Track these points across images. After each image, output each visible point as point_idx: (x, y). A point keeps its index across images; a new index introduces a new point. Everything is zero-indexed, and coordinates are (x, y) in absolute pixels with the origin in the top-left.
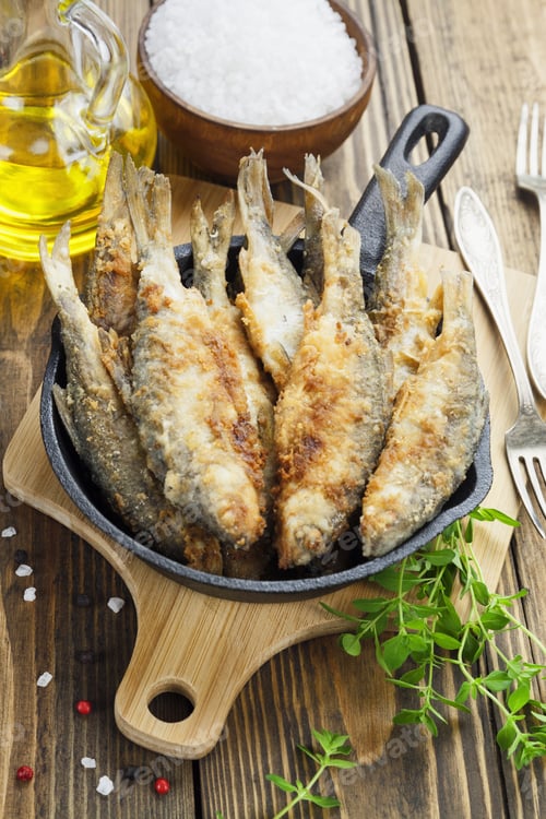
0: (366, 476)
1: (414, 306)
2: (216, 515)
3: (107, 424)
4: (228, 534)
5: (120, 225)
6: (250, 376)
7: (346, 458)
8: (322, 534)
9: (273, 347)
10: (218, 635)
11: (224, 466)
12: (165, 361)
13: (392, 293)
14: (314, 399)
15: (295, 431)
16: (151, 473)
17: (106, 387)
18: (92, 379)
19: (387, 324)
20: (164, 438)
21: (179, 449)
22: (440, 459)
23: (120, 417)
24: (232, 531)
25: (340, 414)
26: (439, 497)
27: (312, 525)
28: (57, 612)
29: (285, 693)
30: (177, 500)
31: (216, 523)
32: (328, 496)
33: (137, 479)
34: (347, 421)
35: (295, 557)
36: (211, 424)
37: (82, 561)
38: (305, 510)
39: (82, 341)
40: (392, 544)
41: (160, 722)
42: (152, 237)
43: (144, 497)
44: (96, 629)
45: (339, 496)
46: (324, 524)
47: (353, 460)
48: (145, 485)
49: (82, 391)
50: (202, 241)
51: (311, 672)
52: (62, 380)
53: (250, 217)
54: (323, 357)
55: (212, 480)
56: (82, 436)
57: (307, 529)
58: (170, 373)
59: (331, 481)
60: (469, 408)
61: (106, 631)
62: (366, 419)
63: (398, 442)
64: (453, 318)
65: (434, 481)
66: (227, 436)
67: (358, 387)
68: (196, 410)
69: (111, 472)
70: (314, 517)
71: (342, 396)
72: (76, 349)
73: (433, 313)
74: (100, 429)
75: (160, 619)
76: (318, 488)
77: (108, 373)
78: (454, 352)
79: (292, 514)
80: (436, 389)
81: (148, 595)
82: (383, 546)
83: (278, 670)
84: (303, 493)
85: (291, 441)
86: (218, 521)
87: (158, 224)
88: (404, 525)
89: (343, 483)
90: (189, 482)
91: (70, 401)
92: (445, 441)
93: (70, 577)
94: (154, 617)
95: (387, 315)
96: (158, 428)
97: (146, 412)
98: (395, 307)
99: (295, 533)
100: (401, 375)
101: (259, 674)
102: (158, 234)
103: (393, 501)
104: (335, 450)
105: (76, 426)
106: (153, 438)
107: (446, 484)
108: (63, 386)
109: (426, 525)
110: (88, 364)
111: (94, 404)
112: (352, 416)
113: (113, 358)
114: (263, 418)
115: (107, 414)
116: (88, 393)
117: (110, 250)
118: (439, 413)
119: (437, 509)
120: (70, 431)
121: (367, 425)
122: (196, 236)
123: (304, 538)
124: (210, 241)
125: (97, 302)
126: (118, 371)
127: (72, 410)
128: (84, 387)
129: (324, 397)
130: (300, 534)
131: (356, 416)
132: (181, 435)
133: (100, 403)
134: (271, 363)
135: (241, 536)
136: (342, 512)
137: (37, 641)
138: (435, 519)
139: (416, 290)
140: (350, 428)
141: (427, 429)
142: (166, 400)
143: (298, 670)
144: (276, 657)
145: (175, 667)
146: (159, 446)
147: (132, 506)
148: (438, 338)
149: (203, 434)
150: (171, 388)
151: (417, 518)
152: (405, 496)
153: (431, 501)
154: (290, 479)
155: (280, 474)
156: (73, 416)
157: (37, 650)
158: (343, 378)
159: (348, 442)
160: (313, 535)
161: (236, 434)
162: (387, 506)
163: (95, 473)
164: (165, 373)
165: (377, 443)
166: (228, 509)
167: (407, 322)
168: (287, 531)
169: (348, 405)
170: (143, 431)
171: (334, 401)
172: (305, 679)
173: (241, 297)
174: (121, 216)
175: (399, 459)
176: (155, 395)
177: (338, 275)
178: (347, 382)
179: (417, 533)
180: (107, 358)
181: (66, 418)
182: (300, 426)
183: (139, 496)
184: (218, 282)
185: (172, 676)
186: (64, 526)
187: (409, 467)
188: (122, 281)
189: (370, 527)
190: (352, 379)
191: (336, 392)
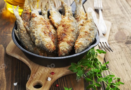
0: (75, 40)
1: (82, 16)
2: (45, 46)
3: (25, 35)
4: (48, 49)
5: (28, 6)
6: (52, 28)
8: (67, 50)
9: (56, 23)
11: (47, 38)
12: (36, 23)
13: (78, 15)
14: (64, 28)
15: (61, 33)
17: (24, 29)
18: (22, 28)
19: (77, 20)
20: (35, 34)
21: (38, 36)
22: (90, 36)
23: (27, 34)
24: (49, 48)
25: (69, 30)
26: (90, 42)
27: (65, 48)
28: (15, 73)
29: (61, 85)
30: (38, 45)
31: (45, 47)
32: (68, 43)
33: (30, 43)
36: (44, 32)
38: (63, 45)
39: (20, 22)
40: (81, 50)
41: (35, 88)
42: (34, 8)
43: (32, 46)
44: (23, 75)
45: (70, 43)
46: (67, 48)
47: (72, 37)
48: (32, 44)
49: (20, 30)
50: (43, 9)
51: (66, 81)
53: (52, 5)
54: (65, 21)
55: (45, 40)
56: (20, 37)
57: (64, 49)
58: (37, 25)
59: (68, 40)
60: (94, 29)
61: (25, 75)
62: (74, 31)
63: (81, 35)
64: (89, 17)
65: (88, 39)
66: (47, 34)
68: (41, 30)
69: (25, 42)
70: (65, 46)
72: (19, 23)
73: (86, 17)
74: (23, 35)
76: (66, 41)
77: (25, 27)
78: (90, 21)
79: (61, 46)
80: (87, 27)
82: (79, 51)
83: (60, 81)
84: (63, 43)
85: (60, 35)
86: (46, 47)
87: (35, 6)
88: (83, 47)
89: (71, 41)
90: (40, 40)
91: (18, 32)
92: (90, 33)
93: (18, 67)
95: (77, 18)
96: (34, 33)
97: (32, 31)
98: (79, 17)
99: (61, 49)
100: (80, 27)
101: (56, 82)
102: (35, 7)
103: (81, 43)
104: (69, 35)
105: (19, 36)
106: (33, 35)
107: (91, 40)
108: (16, 30)
109: (87, 48)
110: (21, 26)
111: (22, 32)
112: (72, 30)
113: (26, 25)
114: (55, 34)
115: (24, 33)
116: (21, 30)
117: (26, 10)
118: (88, 30)
119: (90, 44)
120: (17, 37)
122: (42, 9)
123: (63, 50)
124: (44, 9)
125: (23, 18)
126: (27, 27)
127: (18, 33)
128: (20, 29)
129: (66, 27)
130: (62, 50)
131: (73, 30)
132: (38, 34)
133: (23, 32)
134: (55, 25)
135: (50, 49)
136: (71, 46)
137: (11, 78)
138: (89, 47)
139: (82, 14)
140: (71, 32)
141: (86, 32)
142: (35, 29)
144: (59, 78)
145: (38, 79)
146: (34, 36)
147: (29, 48)
148: (87, 20)
149: (43, 34)
150: (37, 27)
151: (86, 45)
152: (83, 42)
153: (88, 43)
155: (58, 40)
156: (18, 34)
157: (11, 79)
158: (69, 24)
159: (71, 34)
160: (65, 50)
161: (49, 34)
164: (35, 25)
165: (77, 35)
166: (48, 44)
167: (81, 19)
168: (60, 49)
169: (71, 29)
170: (31, 34)
171: (68, 28)
172: (65, 82)
173: (50, 16)
174: (28, 5)
175: (81, 37)
176: (33, 28)
177: (68, 11)
178: (70, 25)
179: (86, 49)
180: (25, 24)
181: (17, 35)
182: (62, 32)
183: (30, 46)
184: (46, 16)
185: (38, 81)
186: (18, 59)
187: (83, 38)
188: (28, 14)
189: (76, 47)
190: (71, 25)
191: (68, 27)
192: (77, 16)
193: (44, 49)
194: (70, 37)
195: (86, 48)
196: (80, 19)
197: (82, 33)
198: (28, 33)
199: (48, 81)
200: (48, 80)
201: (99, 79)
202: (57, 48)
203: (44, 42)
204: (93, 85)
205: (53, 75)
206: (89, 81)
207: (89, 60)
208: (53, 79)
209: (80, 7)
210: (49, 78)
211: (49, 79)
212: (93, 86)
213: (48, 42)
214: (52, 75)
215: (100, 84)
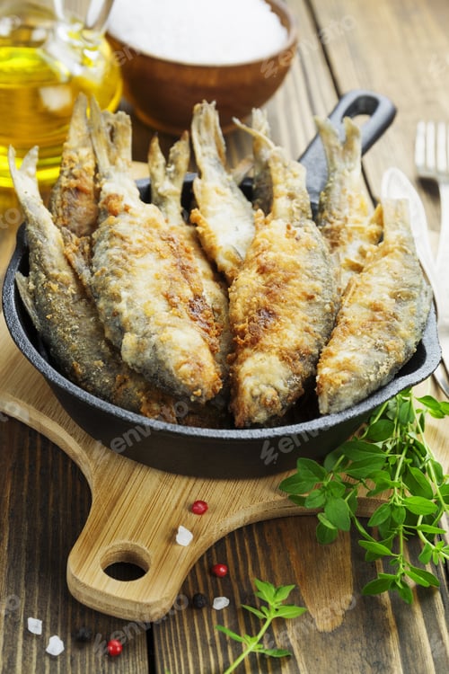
0: (319, 346)
1: (357, 222)
2: (172, 368)
3: (67, 304)
4: (186, 386)
5: (84, 152)
6: (205, 274)
7: (299, 328)
8: (278, 394)
9: (225, 249)
10: (173, 507)
11: (181, 329)
12: (125, 248)
13: (335, 211)
14: (268, 279)
15: (250, 305)
16: (108, 343)
17: (66, 274)
18: (53, 267)
19: (332, 237)
20: (121, 306)
21: (137, 315)
22: (393, 331)
23: (80, 300)
24: (190, 383)
25: (291, 292)
26: (392, 361)
27: (268, 385)
28: (11, 495)
29: (241, 567)
30: (134, 360)
32: (283, 359)
33: (95, 349)
34: (299, 298)
35: (252, 414)
36: (167, 297)
37: (39, 454)
38: (262, 371)
39: (45, 237)
41: (113, 581)
42: (113, 162)
43: (102, 364)
44: (51, 509)
45: (294, 359)
46: (280, 385)
47: (307, 330)
48: (103, 354)
49: (43, 276)
50: (159, 173)
51: (266, 549)
52: (25, 269)
53: (204, 155)
54: (274, 247)
55: (170, 338)
56: (42, 315)
57: (263, 387)
58: (129, 258)
59: (286, 346)
60: (415, 292)
61: (61, 511)
62: (318, 299)
63: (349, 319)
64: (394, 229)
65: (386, 347)
66: (183, 308)
67: (309, 272)
68: (154, 285)
69: (69, 344)
70: (270, 377)
71: (293, 278)
72: (39, 242)
73: (375, 228)
74: (60, 307)
75: (115, 492)
76: (273, 351)
77: (69, 263)
78: (397, 251)
79: (249, 375)
80: (381, 280)
81: (104, 472)
82: (341, 402)
83: (233, 547)
84: (258, 356)
85: (246, 314)
86: (174, 373)
87: (119, 154)
88: (361, 384)
89: (298, 349)
90: (146, 340)
91: (32, 286)
92: (395, 316)
93: (27, 466)
94: (109, 491)
95: (332, 230)
96: (117, 298)
97: (104, 288)
98: (340, 223)
99: (252, 390)
100: (347, 276)
101: (214, 550)
102: (119, 161)
103: (348, 362)
104: (289, 321)
105: (37, 308)
106: (111, 308)
107: (398, 350)
108: (26, 274)
110: (50, 256)
111: (55, 287)
112: (304, 294)
113: (74, 251)
115: (67, 296)
116: (49, 277)
117: (74, 171)
118: (386, 297)
119: (391, 371)
120: (31, 311)
121: (318, 303)
122: (154, 169)
123: (261, 396)
124: (166, 173)
125: (61, 212)
126: (79, 262)
127: (34, 295)
128: (46, 273)
129: (277, 276)
130: (256, 392)
131: (309, 293)
132: (139, 304)
133: (60, 287)
134: (223, 261)
135: (197, 387)
136: (298, 374)
138: (389, 383)
139: (358, 210)
140: (303, 304)
141: (376, 308)
142: (124, 276)
143: (253, 548)
144: (231, 535)
145: (129, 533)
146: (117, 314)
147: (89, 373)
148: (380, 244)
149: (160, 306)
150: (130, 268)
151: (372, 378)
152: (359, 360)
153: (385, 364)
154: (245, 345)
155: (236, 342)
156: (34, 299)
158: (295, 263)
159: (301, 314)
160: (270, 393)
161: (192, 307)
162: (342, 367)
163: (55, 348)
164: (125, 258)
165: (329, 320)
166: (185, 363)
167: (350, 235)
168: (243, 390)
169: (300, 286)
170: (101, 304)
171: (286, 281)
172: (259, 551)
173: (195, 213)
174: (85, 146)
175: (352, 332)
176: (113, 273)
177: (287, 191)
178: (299, 268)
179: (372, 394)
180: (69, 250)
181: (28, 301)
182: (254, 300)
183: (96, 363)
184: (175, 206)
185: (126, 541)
186: (23, 425)
187: (361, 337)
188: (84, 197)
189: (326, 384)
190: (303, 265)
191: (288, 274)
192: (332, 219)
193: (163, 383)
194: (293, 331)
195: (373, 388)
196: (344, 236)
197: (354, 313)
198: (88, 295)
199: (176, 548)
200: (175, 542)
201: (427, 551)
202: (230, 384)
203: (168, 351)
204: (398, 575)
205: (204, 516)
206: (378, 556)
207: (385, 448)
208: (201, 539)
209: (349, 170)
210: (181, 529)
211: (184, 537)
212: (399, 584)
213: (186, 348)
214: (195, 517)
215: (430, 571)
